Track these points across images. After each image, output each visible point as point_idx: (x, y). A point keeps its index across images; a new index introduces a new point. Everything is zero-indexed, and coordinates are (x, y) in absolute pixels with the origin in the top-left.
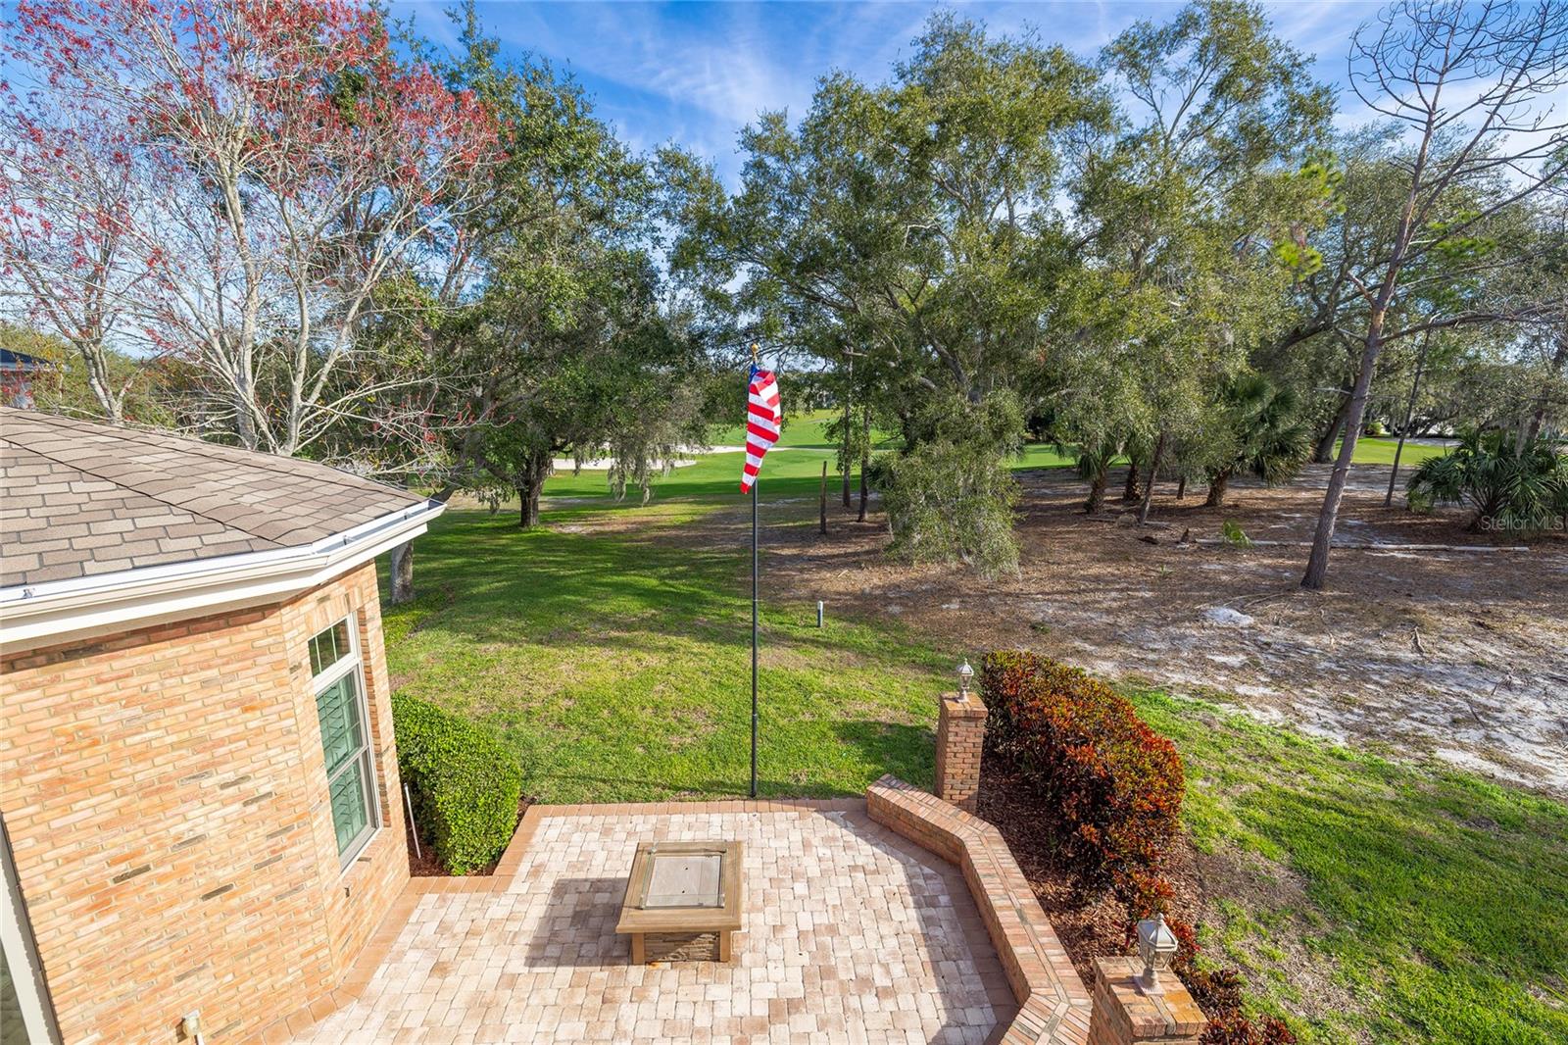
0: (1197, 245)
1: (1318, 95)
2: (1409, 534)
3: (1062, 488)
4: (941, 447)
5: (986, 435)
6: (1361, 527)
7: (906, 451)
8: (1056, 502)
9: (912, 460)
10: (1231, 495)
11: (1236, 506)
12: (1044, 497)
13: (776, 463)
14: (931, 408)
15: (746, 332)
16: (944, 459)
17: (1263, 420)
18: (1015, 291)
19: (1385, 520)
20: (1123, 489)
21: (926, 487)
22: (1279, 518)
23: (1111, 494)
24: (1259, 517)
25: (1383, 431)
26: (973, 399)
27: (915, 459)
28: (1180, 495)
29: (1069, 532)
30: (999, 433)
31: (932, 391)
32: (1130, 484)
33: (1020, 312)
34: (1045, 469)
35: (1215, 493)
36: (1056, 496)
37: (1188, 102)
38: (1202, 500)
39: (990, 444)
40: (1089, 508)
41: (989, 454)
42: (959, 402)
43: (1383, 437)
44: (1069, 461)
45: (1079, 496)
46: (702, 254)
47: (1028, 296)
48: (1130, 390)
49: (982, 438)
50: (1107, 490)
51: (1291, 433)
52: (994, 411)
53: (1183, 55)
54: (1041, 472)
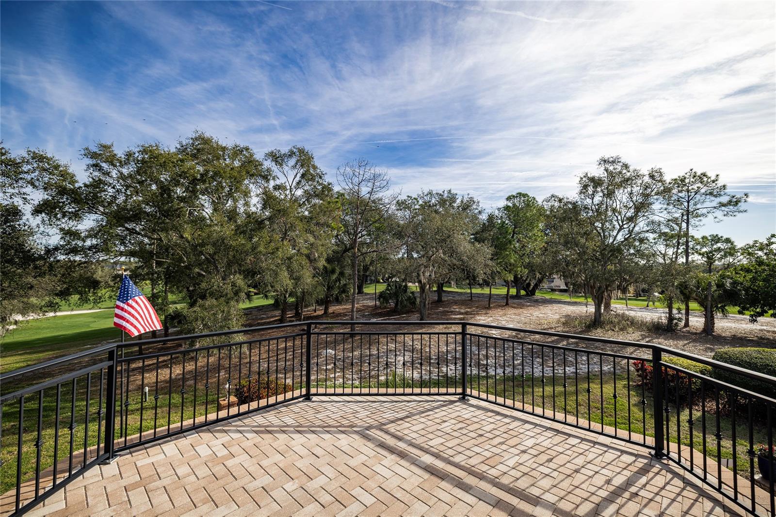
0: (300, 226)
1: (329, 185)
2: (380, 315)
3: (270, 314)
4: (210, 302)
5: (232, 295)
6: (368, 315)
7: (192, 305)
8: (268, 320)
9: (195, 309)
10: (331, 309)
11: (333, 313)
12: (263, 318)
13: (93, 320)
14: (203, 285)
15: (90, 248)
16: (211, 307)
17: (336, 281)
18: (237, 240)
19: (375, 312)
20: (294, 311)
21: (203, 320)
22: (346, 315)
23: (290, 314)
24: (340, 316)
25: (381, 281)
26: (224, 279)
27: (196, 309)
28: (315, 311)
29: (273, 332)
30: (236, 293)
31: (204, 276)
32: (297, 309)
33: (240, 248)
34: (263, 306)
35: (326, 309)
36: (268, 318)
37: (296, 176)
38: (323, 312)
39: (233, 298)
40: (281, 321)
41: (232, 303)
42: (216, 281)
43: (382, 283)
44: (271, 302)
45: (277, 316)
46: (61, 208)
47: (243, 242)
48: (284, 274)
49: (229, 296)
50: (287, 313)
51: (345, 285)
52: (234, 284)
53: (292, 161)
54: (261, 308)
